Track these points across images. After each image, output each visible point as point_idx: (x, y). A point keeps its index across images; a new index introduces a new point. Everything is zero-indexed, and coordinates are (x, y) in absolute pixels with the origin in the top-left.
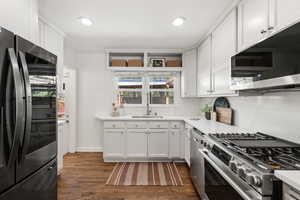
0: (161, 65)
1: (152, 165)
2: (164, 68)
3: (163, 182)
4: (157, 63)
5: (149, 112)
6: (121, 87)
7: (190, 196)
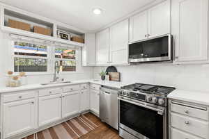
0: (67, 39)
1: (66, 123)
2: (69, 42)
3: (84, 132)
4: (64, 36)
5: (55, 79)
6: (16, 53)
7: (106, 131)
